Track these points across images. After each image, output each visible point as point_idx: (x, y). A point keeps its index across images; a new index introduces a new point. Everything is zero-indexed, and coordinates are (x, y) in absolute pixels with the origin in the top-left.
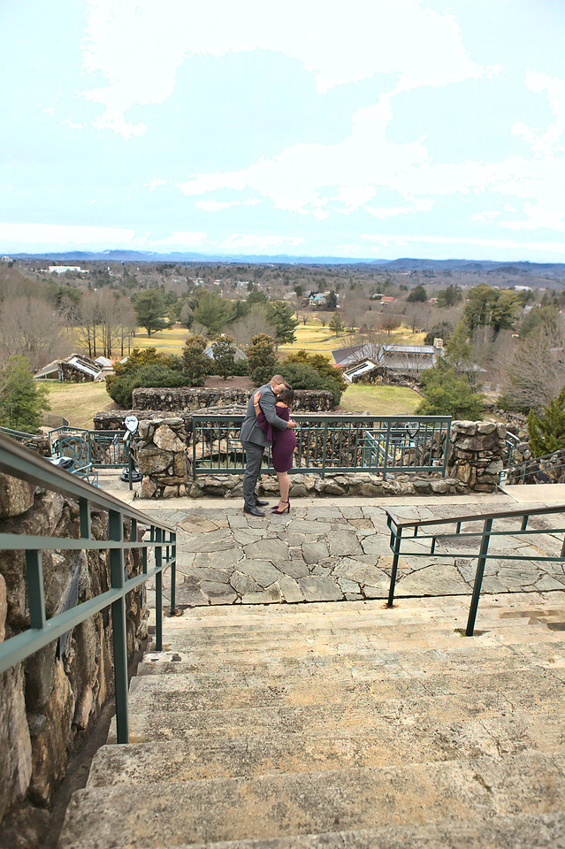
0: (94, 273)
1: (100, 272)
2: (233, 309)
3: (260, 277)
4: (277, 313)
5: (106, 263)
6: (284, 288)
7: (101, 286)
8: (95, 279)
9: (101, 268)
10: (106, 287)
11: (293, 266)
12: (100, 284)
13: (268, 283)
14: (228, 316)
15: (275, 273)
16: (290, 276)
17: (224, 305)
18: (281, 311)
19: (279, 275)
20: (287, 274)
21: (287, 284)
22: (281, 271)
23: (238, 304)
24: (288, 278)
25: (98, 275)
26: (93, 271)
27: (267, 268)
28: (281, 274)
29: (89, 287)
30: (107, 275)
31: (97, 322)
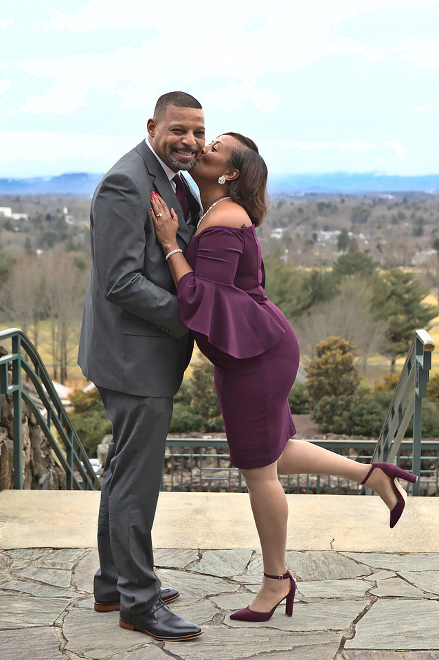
0: (36, 221)
1: (49, 218)
2: (305, 288)
3: (364, 220)
4: (393, 293)
5: (61, 200)
6: (411, 242)
7: (51, 245)
8: (38, 232)
9: (50, 210)
10: (59, 246)
11: (432, 197)
12: (48, 241)
13: (379, 233)
14: (295, 301)
15: (395, 212)
16: (426, 216)
17: (285, 281)
18: (400, 289)
19: (402, 217)
20: (419, 214)
21: (419, 233)
22: (408, 208)
23: (315, 276)
24: (421, 222)
25: (45, 224)
26: (34, 216)
27: (378, 202)
28: (408, 213)
29: (28, 247)
30: (61, 224)
31: (42, 316)
